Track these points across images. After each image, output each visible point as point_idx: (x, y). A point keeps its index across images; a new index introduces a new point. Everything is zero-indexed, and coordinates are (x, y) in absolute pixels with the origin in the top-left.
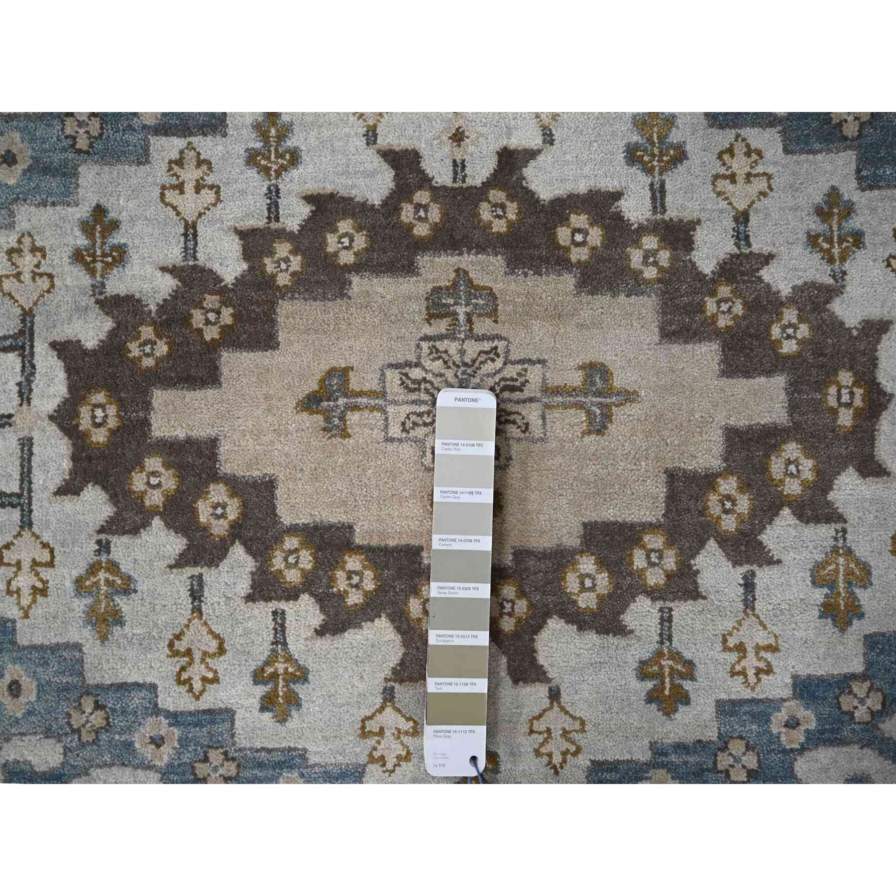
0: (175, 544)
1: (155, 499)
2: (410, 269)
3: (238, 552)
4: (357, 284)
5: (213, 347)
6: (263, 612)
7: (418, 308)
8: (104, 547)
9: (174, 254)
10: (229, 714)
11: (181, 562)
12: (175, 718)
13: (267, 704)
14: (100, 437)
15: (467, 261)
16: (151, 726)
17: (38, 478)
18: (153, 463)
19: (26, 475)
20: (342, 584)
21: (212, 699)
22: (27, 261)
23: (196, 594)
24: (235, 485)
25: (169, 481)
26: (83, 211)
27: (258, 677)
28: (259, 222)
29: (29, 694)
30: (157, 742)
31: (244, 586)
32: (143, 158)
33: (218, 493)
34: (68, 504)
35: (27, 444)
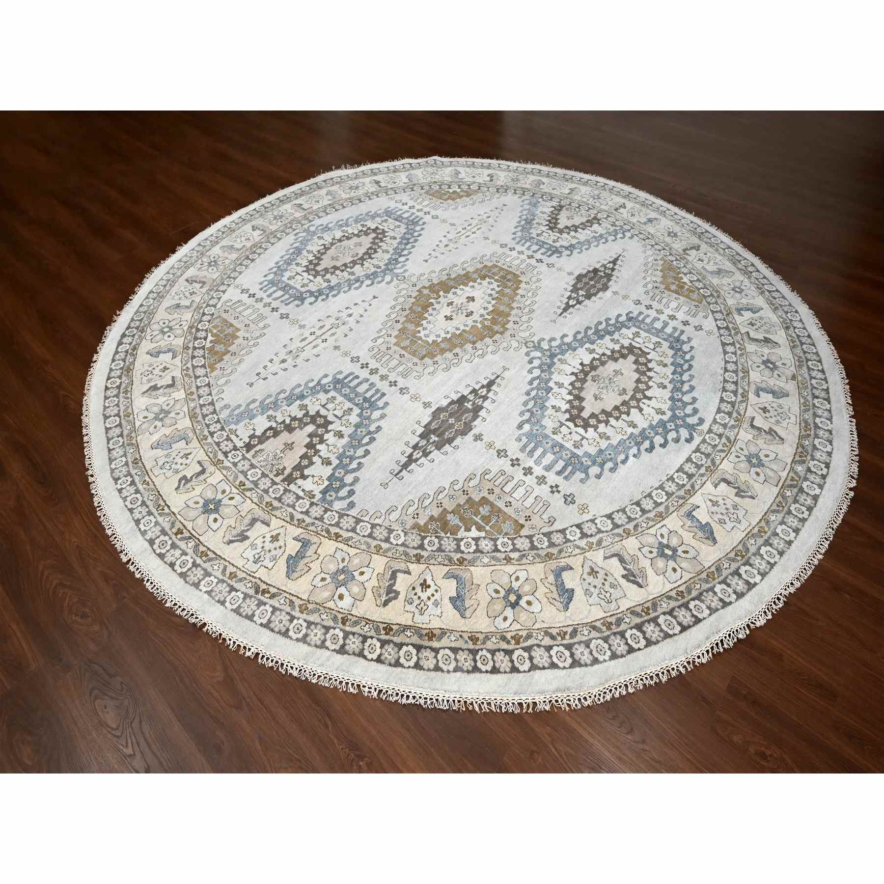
0: (603, 424)
1: (595, 423)
2: (587, 381)
3: (610, 419)
4: (584, 386)
5: (580, 405)
6: (620, 420)
7: (592, 383)
8: (598, 433)
9: (564, 402)
10: (632, 434)
11: (607, 425)
12: (628, 439)
13: (634, 427)
14: (582, 424)
15: (591, 374)
16: (627, 442)
17: (582, 433)
18: (590, 420)
19: (580, 435)
20: (623, 410)
21: (629, 434)
22: (552, 417)
23: (612, 426)
24: (601, 413)
25: (594, 420)
26: (551, 408)
27: (629, 426)
28: (567, 391)
29: (612, 453)
30: (630, 443)
31: (615, 421)
32: (549, 398)
33: (600, 416)
34: (588, 433)
35: (576, 432)
